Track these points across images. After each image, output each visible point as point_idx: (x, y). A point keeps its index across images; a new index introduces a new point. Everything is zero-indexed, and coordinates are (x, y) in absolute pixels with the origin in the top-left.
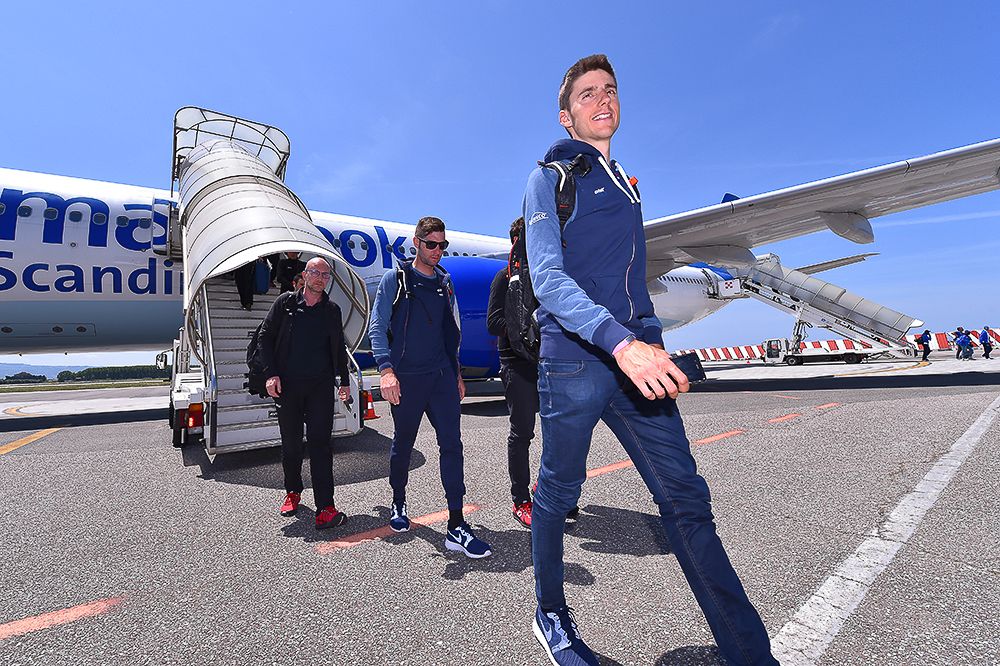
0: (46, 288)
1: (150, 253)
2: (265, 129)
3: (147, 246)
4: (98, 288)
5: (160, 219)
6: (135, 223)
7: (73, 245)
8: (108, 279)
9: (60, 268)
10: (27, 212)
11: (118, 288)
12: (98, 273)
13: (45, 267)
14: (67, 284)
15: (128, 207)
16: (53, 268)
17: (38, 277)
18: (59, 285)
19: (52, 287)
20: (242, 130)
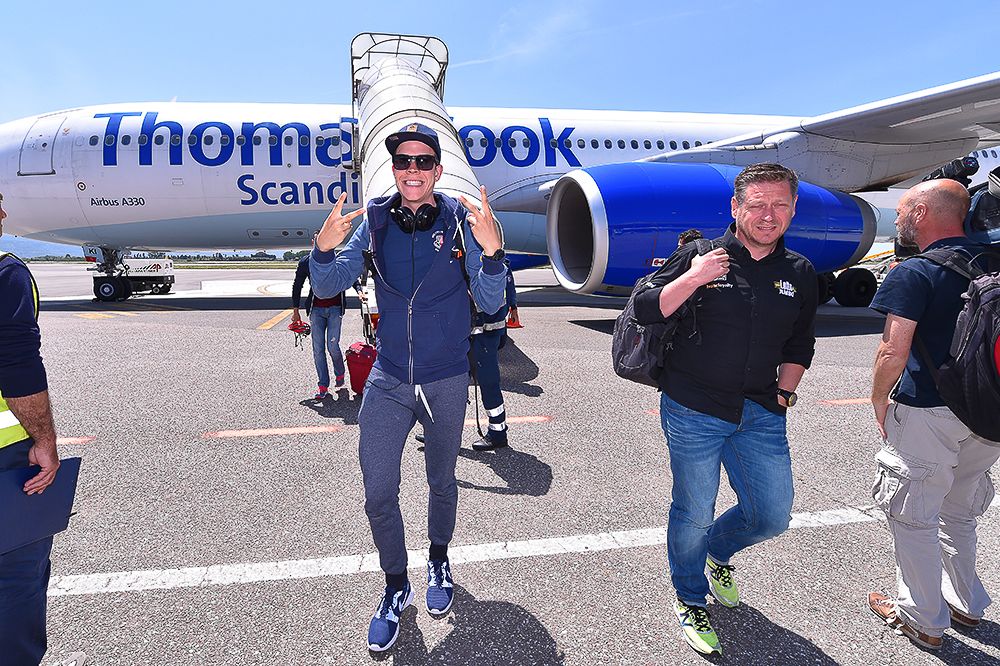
0: (276, 202)
1: (340, 168)
2: (425, 40)
3: (337, 162)
4: (308, 201)
5: (346, 137)
6: (328, 142)
7: (289, 165)
8: (314, 191)
9: (283, 185)
10: (258, 141)
11: (321, 200)
12: (307, 188)
13: (274, 185)
14: (289, 198)
15: (323, 127)
16: (278, 186)
17: (272, 193)
18: (283, 198)
19: (279, 200)
20: (405, 46)
